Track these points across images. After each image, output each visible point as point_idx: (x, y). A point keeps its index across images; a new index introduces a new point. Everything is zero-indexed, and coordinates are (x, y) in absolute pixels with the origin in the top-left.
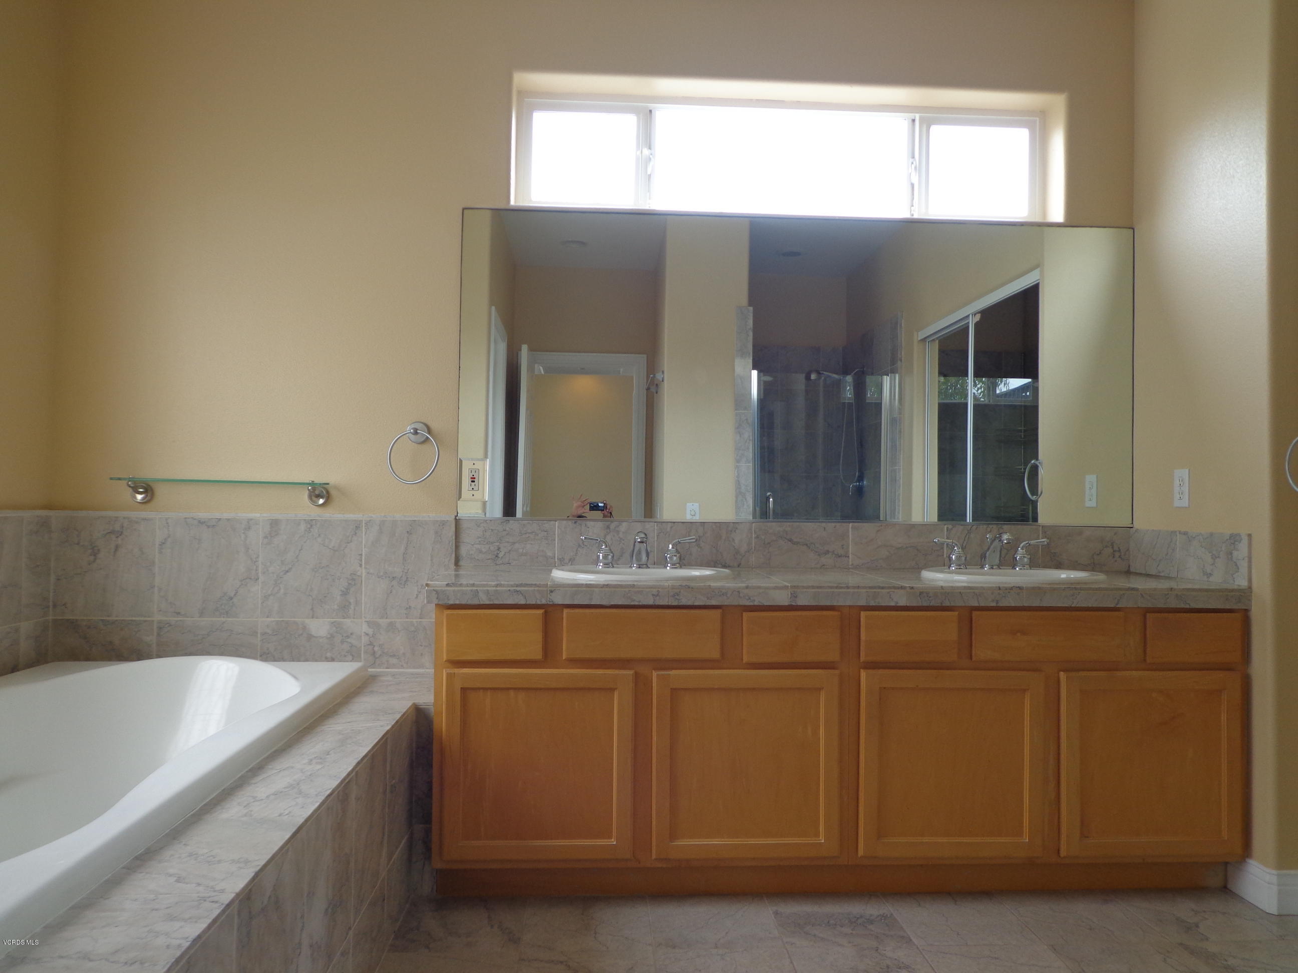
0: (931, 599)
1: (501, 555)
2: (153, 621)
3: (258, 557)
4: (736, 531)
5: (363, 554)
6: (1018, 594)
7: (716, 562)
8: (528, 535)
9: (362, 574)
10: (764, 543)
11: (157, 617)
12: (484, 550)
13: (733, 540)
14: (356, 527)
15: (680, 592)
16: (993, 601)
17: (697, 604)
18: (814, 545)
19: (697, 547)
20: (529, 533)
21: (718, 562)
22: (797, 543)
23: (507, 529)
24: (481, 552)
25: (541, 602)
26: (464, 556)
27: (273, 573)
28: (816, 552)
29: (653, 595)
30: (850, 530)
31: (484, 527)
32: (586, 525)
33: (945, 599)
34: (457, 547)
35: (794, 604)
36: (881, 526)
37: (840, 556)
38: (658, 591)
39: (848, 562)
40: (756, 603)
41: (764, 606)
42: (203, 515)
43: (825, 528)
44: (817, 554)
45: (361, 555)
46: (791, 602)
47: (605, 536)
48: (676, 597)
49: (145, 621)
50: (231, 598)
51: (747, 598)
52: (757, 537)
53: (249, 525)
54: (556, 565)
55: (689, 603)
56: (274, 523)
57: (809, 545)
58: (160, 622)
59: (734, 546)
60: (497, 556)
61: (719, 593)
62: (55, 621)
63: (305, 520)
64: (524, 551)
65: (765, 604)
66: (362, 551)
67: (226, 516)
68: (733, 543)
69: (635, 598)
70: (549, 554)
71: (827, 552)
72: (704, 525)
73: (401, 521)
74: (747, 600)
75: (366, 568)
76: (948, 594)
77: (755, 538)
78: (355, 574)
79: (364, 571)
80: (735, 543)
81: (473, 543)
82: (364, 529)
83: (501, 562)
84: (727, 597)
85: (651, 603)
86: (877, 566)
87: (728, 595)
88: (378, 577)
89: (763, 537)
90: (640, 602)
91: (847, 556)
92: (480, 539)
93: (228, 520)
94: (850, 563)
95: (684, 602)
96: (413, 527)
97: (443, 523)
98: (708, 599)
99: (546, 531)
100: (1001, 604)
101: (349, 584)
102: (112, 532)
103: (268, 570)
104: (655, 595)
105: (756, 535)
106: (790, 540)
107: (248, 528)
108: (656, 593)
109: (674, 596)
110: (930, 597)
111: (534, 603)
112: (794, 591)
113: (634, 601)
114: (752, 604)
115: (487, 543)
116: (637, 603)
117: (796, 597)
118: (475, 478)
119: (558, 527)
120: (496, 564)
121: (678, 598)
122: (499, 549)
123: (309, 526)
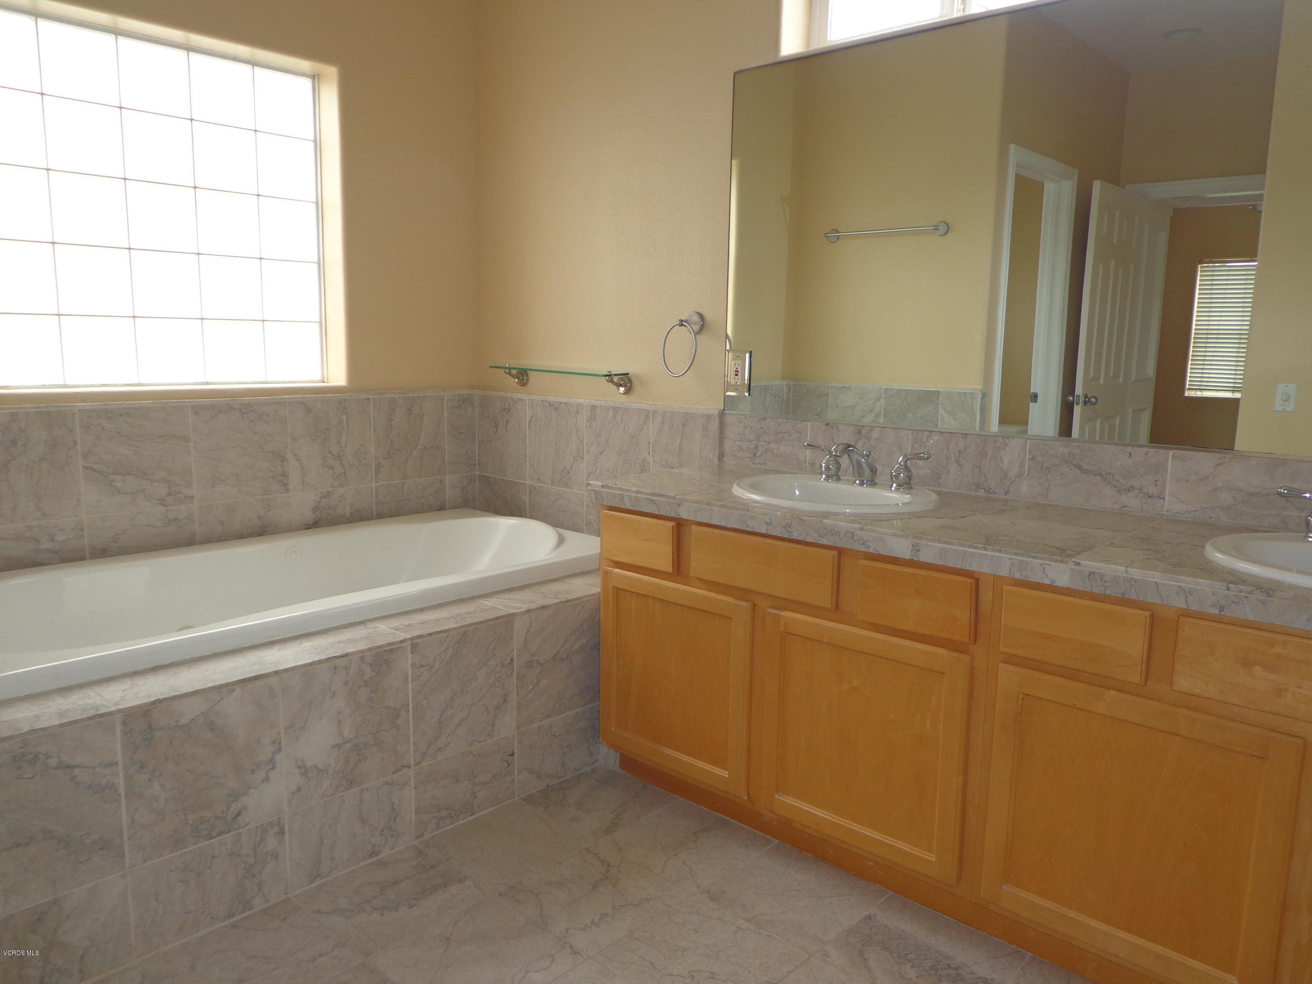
0: (1106, 584)
1: (758, 454)
2: (526, 484)
3: (583, 439)
4: (1006, 449)
5: (651, 442)
6: (1264, 603)
7: (978, 486)
8: (782, 435)
9: (650, 461)
10: (1041, 467)
11: (529, 482)
12: (744, 448)
13: (1002, 459)
14: (646, 416)
15: (792, 523)
16: (1214, 606)
17: (808, 540)
18: (1113, 476)
19: (956, 465)
20: (784, 433)
21: (981, 486)
22: (1087, 472)
23: (764, 427)
24: (741, 449)
25: (671, 514)
26: (728, 452)
27: (593, 453)
28: (1115, 487)
29: (766, 523)
30: (1170, 460)
31: (744, 423)
32: (837, 428)
33: (1130, 589)
34: (721, 443)
35: (915, 559)
36: (1225, 457)
37: (1149, 497)
38: (771, 519)
39: (1163, 506)
40: (871, 550)
41: (880, 555)
42: (551, 399)
43: (1130, 454)
44: (1116, 489)
45: (649, 443)
46: (911, 556)
47: (856, 441)
48: (788, 529)
49: (523, 484)
50: (569, 472)
51: (862, 542)
52: (1033, 458)
53: (578, 408)
54: (808, 470)
55: (801, 538)
56: (593, 408)
57: (1105, 476)
58: (530, 485)
59: (1002, 468)
60: (754, 455)
61: (831, 531)
62: (479, 476)
63: (612, 407)
64: (779, 452)
65: (882, 553)
66: (650, 439)
67: (564, 400)
68: (1001, 464)
69: (749, 524)
70: (801, 457)
71: (1131, 489)
72: (966, 438)
73: (678, 412)
74: (862, 544)
75: (652, 456)
76: (1136, 582)
77: (1029, 459)
78: (645, 461)
79: (651, 458)
80: (1003, 464)
81: (735, 440)
82: (651, 419)
83: (758, 462)
84: (839, 537)
85: (764, 531)
86: (1211, 518)
87: (841, 536)
88: (661, 466)
89: (1040, 459)
90: (753, 528)
91: (1162, 496)
92: (741, 436)
93: (566, 403)
94: (1166, 508)
95: (795, 535)
96: (687, 418)
97: (709, 417)
98: (819, 537)
99: (799, 432)
100: (1228, 613)
101: (642, 469)
102: (504, 409)
103: (590, 451)
104: (767, 523)
105: (1031, 456)
106: (1079, 467)
107: (577, 412)
108: (768, 522)
109: (785, 527)
110: (1105, 582)
111: (665, 514)
112: (916, 543)
113: (748, 526)
114: (866, 550)
115: (747, 441)
116: (751, 530)
117: (919, 551)
118: (738, 372)
119: (811, 429)
120: (754, 464)
121: (789, 529)
122: (756, 447)
123: (615, 413)
